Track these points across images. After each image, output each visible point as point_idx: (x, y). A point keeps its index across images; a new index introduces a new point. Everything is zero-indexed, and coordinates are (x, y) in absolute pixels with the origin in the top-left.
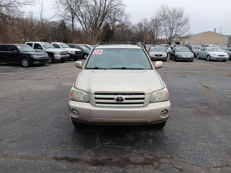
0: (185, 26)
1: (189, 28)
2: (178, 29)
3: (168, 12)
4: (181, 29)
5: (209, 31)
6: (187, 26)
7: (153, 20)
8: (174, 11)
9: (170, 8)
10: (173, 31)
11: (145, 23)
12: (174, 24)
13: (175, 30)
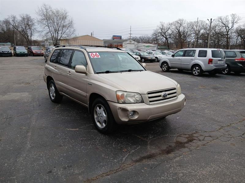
0: (70, 29)
1: (74, 31)
2: (64, 31)
3: (51, 12)
4: (67, 31)
5: (88, 35)
6: (72, 29)
7: (24, 19)
8: (58, 12)
9: (52, 9)
10: (59, 32)
11: (13, 21)
12: (59, 25)
13: (61, 32)
